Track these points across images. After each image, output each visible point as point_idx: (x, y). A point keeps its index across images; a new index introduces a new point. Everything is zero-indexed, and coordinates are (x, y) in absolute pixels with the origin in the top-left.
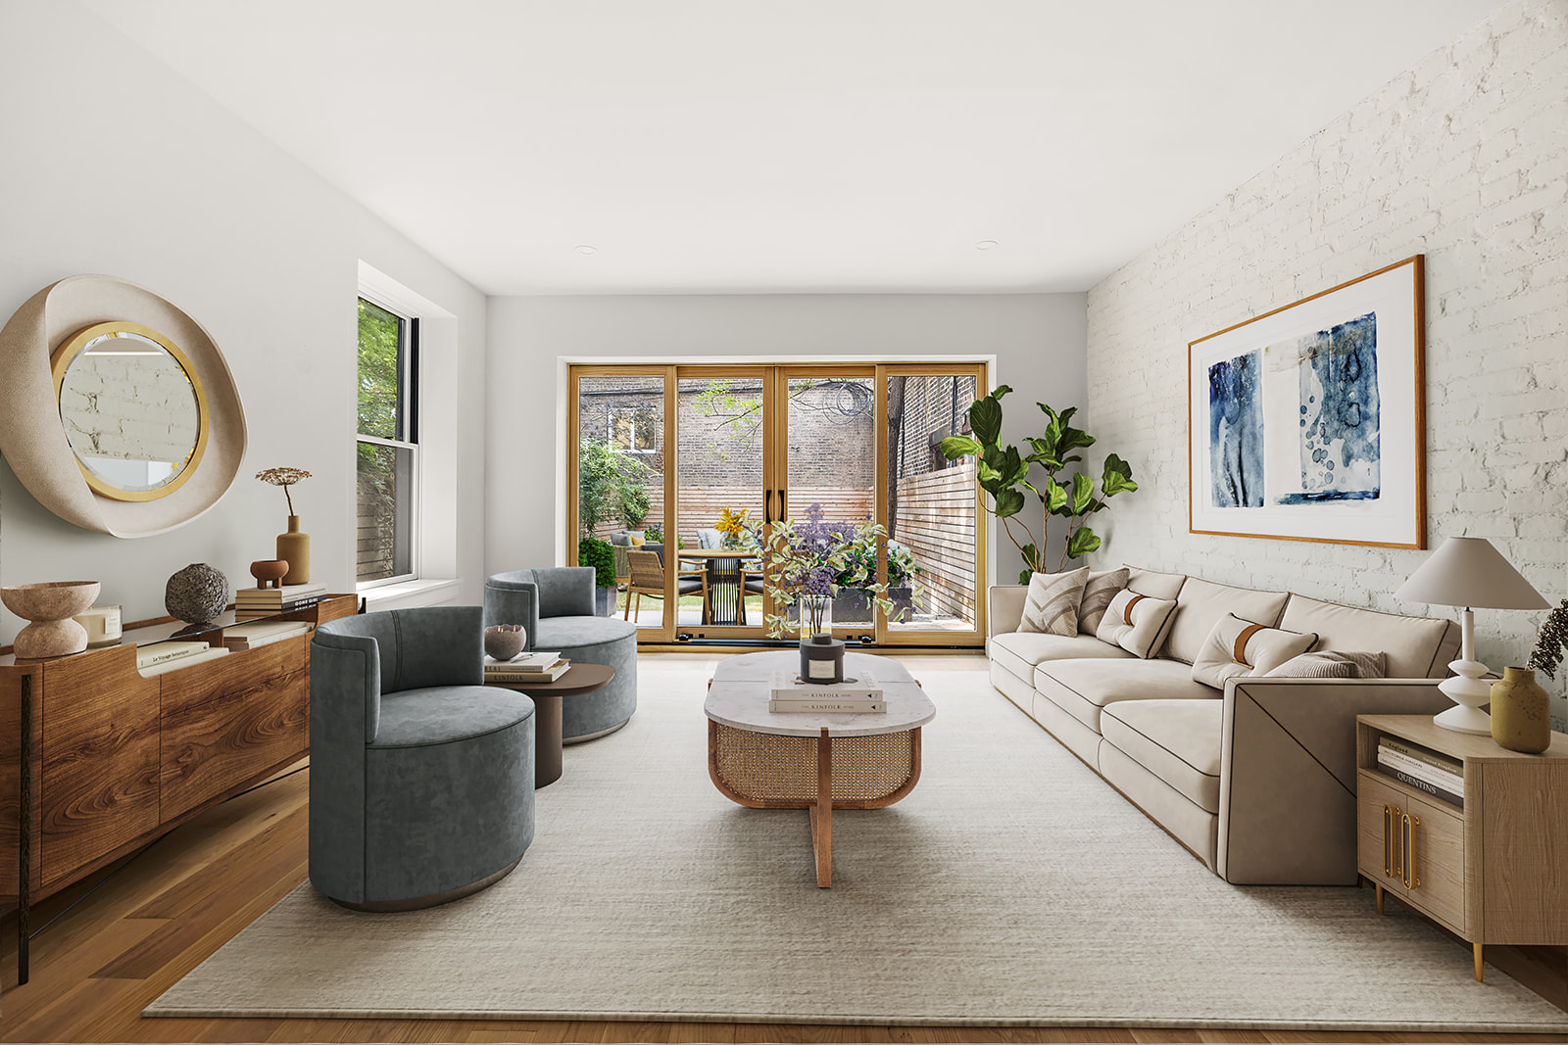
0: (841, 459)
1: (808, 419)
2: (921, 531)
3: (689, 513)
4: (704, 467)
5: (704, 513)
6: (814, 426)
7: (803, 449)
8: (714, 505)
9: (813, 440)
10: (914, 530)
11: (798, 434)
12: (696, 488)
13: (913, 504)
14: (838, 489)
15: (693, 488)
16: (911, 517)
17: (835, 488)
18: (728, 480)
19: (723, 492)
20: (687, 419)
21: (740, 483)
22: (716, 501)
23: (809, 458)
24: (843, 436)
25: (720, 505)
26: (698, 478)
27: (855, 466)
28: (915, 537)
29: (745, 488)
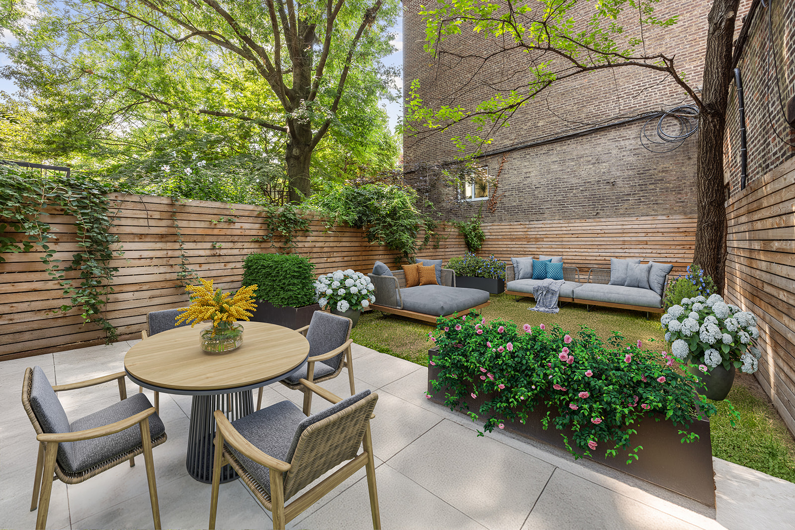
0: (667, 188)
1: (625, 153)
2: (777, 269)
3: (514, 243)
4: (525, 206)
5: (525, 243)
6: (632, 159)
7: (620, 183)
8: (534, 236)
9: (631, 173)
10: (763, 265)
11: (614, 169)
12: (519, 223)
13: (759, 225)
14: (664, 217)
15: (516, 223)
16: (756, 246)
17: (660, 217)
18: (545, 216)
19: (540, 226)
20: (510, 171)
21: (556, 218)
22: (536, 233)
23: (627, 190)
24: (668, 164)
25: (538, 236)
26: (521, 215)
27: (686, 193)
28: (766, 277)
29: (561, 221)
